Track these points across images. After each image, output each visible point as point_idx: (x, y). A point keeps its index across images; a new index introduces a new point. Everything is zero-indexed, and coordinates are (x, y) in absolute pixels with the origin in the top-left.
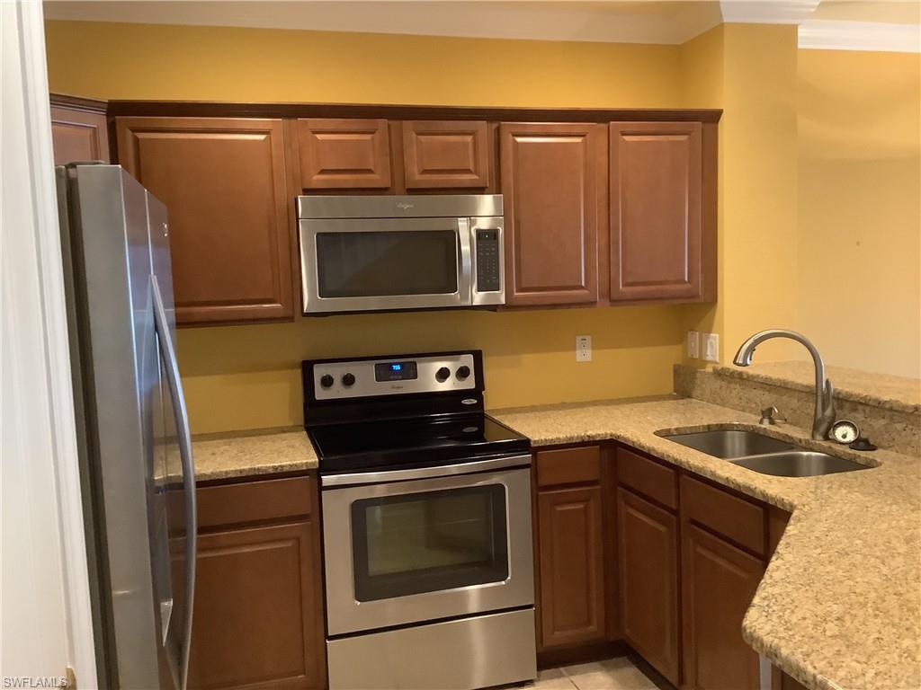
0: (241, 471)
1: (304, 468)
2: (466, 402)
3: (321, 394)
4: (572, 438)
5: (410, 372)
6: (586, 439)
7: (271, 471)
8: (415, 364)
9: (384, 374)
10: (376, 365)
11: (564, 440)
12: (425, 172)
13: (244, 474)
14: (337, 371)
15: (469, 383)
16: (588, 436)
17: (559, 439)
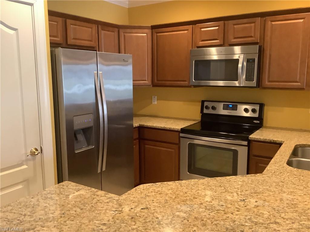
0: (162, 127)
1: (176, 130)
2: (255, 121)
3: (205, 111)
4: (266, 139)
5: (235, 108)
6: (272, 141)
7: (168, 129)
8: (237, 105)
9: (226, 108)
10: (224, 104)
11: (263, 139)
12: (235, 38)
13: (162, 128)
14: (210, 105)
15: (256, 115)
16: (273, 140)
17: (260, 139)
